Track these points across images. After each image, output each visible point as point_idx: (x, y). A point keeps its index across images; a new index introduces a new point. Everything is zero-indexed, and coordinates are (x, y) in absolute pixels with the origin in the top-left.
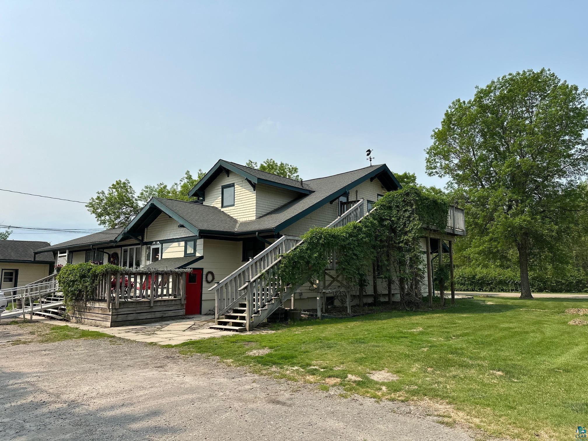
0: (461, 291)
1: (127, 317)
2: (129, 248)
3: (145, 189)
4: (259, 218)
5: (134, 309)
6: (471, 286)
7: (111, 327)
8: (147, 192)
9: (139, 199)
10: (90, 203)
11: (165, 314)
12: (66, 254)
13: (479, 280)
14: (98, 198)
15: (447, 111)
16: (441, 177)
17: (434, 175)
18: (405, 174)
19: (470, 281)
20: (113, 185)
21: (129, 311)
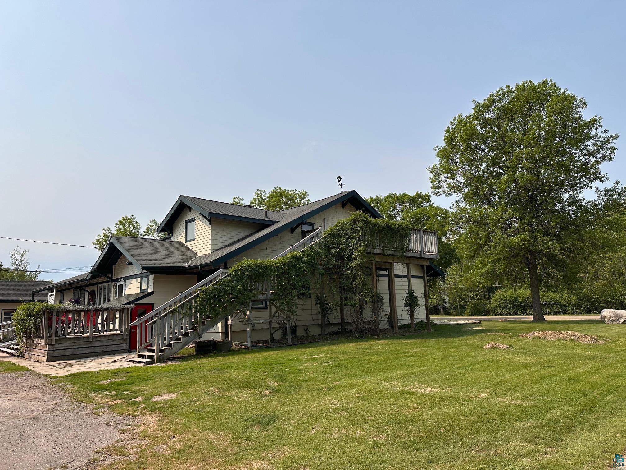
0: (503, 315)
1: (64, 352)
2: (103, 285)
3: (150, 224)
4: (214, 251)
5: (73, 344)
6: (513, 309)
7: (47, 362)
8: (152, 226)
9: (146, 234)
10: (97, 241)
11: (106, 348)
12: (54, 293)
13: (521, 303)
14: (105, 235)
15: (448, 128)
16: (447, 196)
17: (441, 194)
18: (418, 194)
19: (512, 304)
20: (120, 221)
21: (67, 346)
